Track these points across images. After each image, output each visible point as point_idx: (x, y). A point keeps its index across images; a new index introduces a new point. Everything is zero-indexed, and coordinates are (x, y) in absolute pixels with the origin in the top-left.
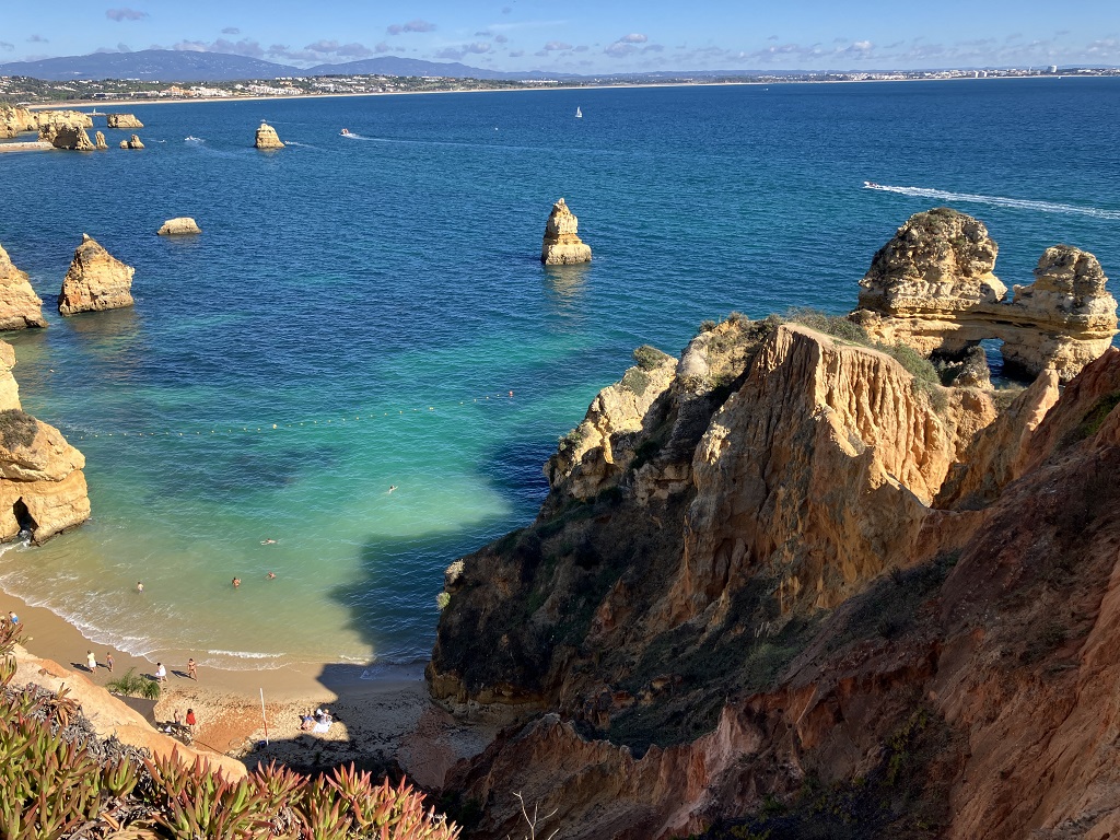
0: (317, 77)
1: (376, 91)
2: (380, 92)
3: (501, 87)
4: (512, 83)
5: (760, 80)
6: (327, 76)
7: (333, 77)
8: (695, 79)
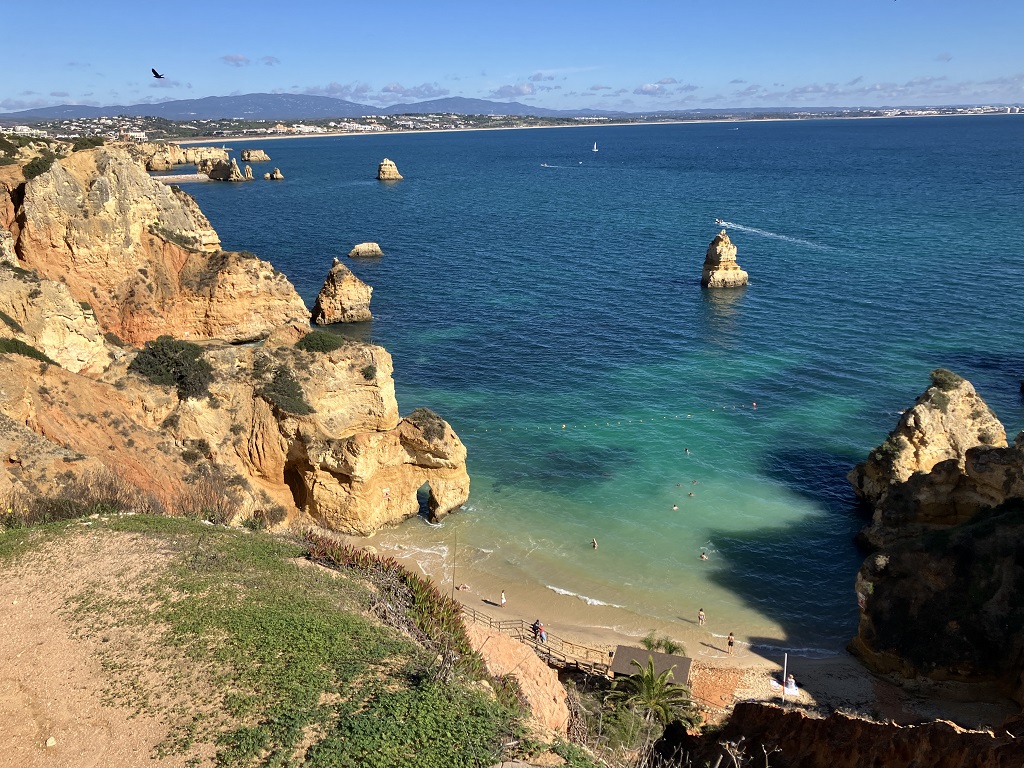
0: (397, 115)
1: (450, 128)
2: (453, 129)
3: (559, 124)
4: (569, 120)
5: (797, 117)
6: (406, 115)
7: (410, 115)
8: (735, 116)
